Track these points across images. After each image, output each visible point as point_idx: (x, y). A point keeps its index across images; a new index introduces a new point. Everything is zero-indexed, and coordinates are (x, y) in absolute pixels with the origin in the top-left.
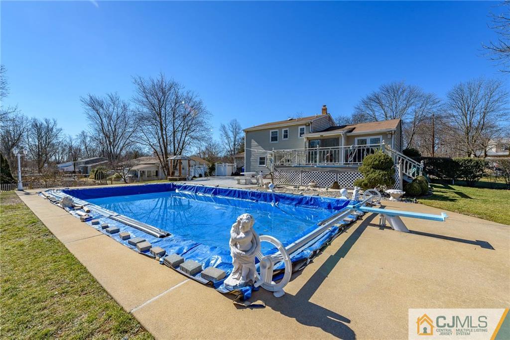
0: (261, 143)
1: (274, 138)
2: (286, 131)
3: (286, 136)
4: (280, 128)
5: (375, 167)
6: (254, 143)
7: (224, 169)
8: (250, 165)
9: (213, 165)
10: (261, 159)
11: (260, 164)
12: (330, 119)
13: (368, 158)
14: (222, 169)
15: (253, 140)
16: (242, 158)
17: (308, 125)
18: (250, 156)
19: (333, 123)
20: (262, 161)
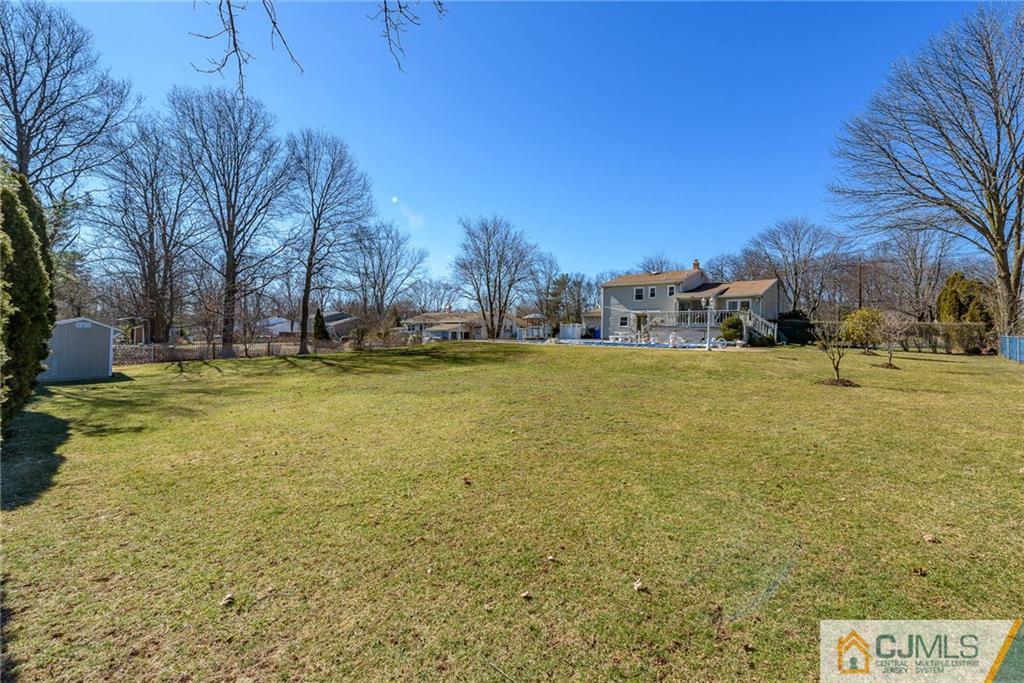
0: (622, 302)
1: (639, 297)
2: (652, 290)
3: (653, 295)
4: (646, 286)
5: (730, 327)
6: (613, 300)
7: (573, 332)
8: (609, 325)
9: (558, 325)
10: (622, 319)
11: (622, 324)
12: (702, 274)
13: (726, 320)
14: (570, 330)
15: (612, 298)
16: (597, 317)
17: (678, 284)
18: (609, 316)
19: (706, 279)
20: (624, 321)
